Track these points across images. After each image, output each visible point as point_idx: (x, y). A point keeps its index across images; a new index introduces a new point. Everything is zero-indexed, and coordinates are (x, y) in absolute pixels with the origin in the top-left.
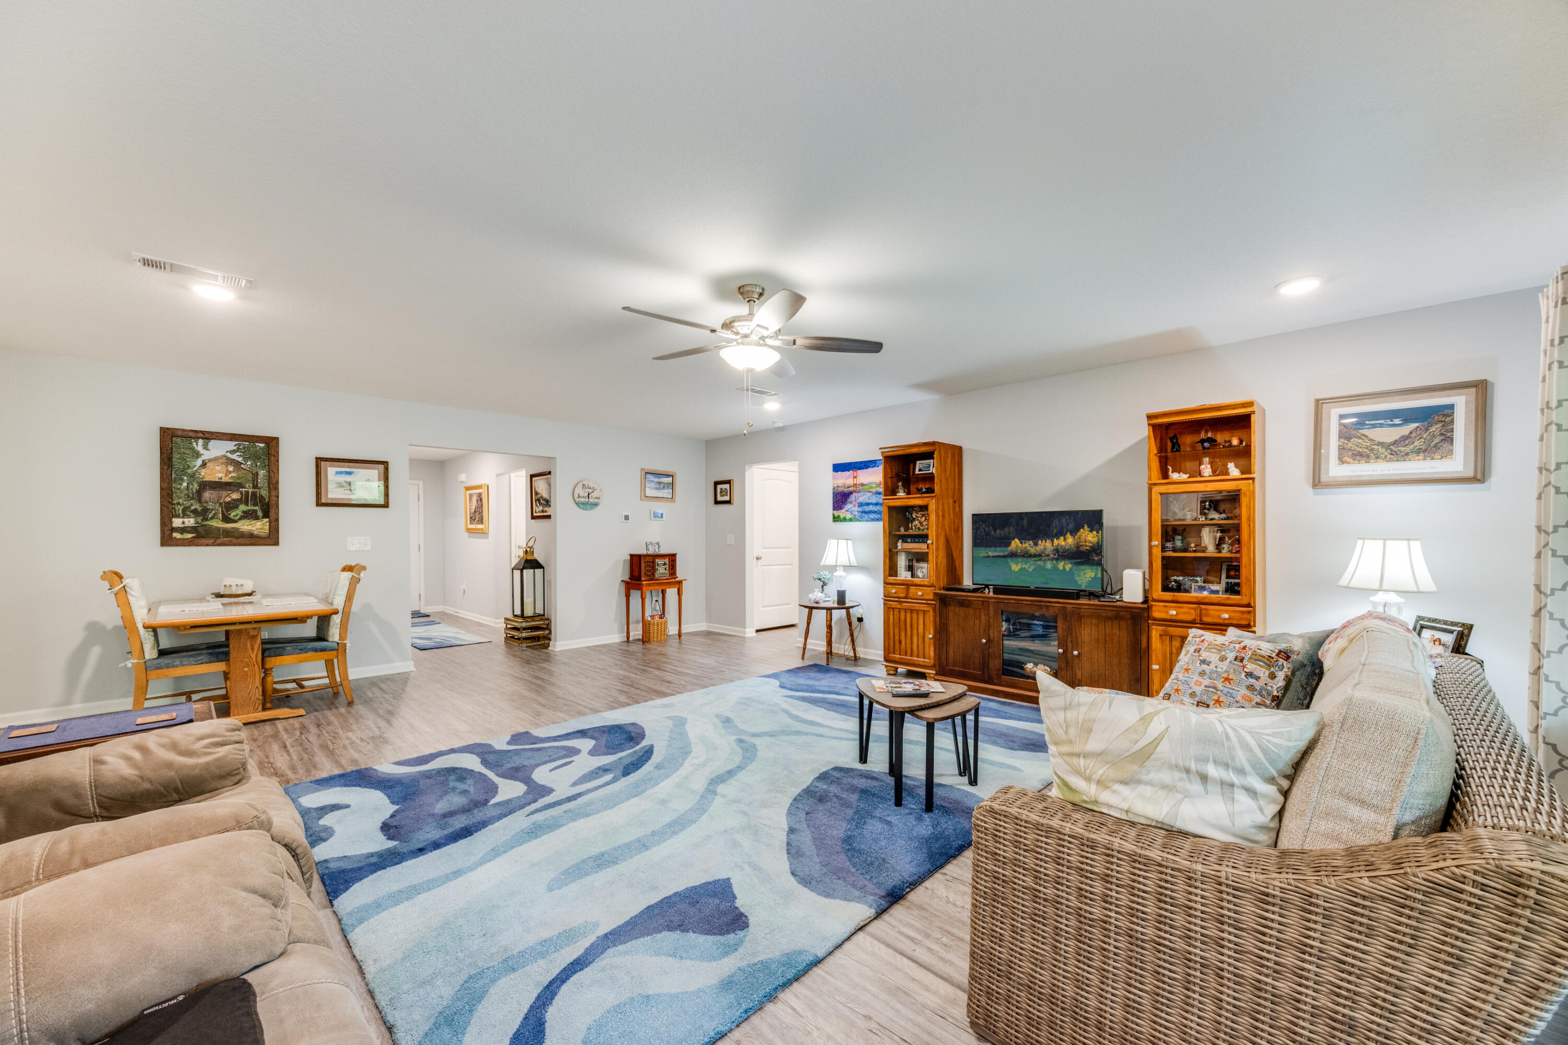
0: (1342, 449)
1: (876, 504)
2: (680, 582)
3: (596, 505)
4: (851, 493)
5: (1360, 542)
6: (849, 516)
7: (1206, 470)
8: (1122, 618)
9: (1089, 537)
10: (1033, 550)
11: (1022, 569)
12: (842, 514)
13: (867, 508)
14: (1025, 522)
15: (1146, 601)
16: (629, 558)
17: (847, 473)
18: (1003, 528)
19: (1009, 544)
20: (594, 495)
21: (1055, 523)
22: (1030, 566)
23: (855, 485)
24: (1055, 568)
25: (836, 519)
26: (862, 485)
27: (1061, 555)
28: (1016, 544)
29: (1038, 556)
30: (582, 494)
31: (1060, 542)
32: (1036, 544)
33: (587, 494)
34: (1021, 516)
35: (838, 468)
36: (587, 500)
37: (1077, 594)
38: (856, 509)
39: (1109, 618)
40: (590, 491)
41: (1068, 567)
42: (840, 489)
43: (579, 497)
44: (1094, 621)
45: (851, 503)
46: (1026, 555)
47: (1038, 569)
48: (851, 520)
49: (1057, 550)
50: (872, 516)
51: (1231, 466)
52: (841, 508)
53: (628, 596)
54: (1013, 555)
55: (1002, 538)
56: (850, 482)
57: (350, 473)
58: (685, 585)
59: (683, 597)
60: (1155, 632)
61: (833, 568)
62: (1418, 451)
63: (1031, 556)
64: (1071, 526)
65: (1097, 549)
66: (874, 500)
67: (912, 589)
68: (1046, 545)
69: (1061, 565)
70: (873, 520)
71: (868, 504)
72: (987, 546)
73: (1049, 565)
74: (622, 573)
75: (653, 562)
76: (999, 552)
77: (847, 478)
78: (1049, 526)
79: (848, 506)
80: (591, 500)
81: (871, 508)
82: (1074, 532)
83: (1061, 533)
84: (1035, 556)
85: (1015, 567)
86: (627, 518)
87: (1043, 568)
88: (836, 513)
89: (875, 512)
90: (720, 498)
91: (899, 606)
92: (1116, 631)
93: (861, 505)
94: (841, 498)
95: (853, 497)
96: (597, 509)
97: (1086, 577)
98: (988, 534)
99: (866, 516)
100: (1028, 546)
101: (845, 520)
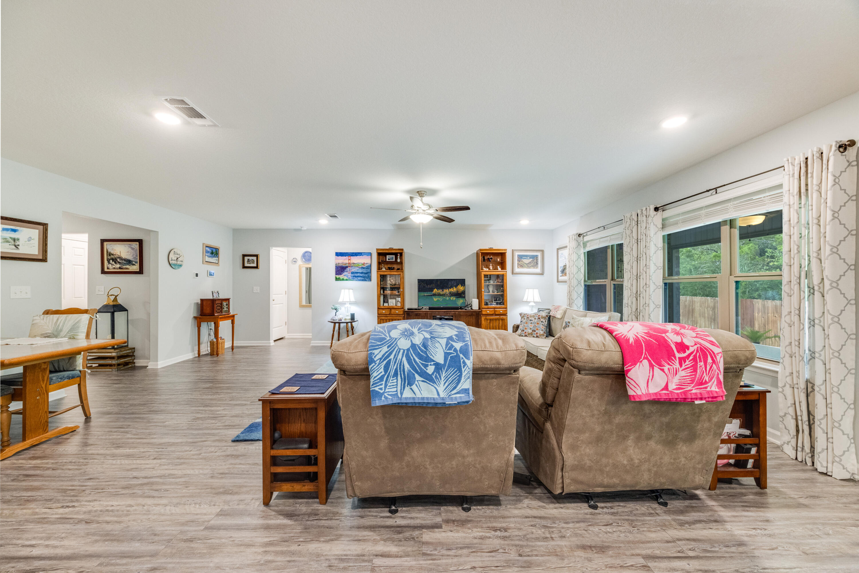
0: (518, 264)
1: (362, 273)
2: (233, 316)
3: (181, 266)
4: (347, 267)
5: (527, 290)
6: (345, 278)
7: (491, 267)
8: (474, 315)
9: (461, 288)
10: (442, 293)
11: (438, 300)
12: (341, 277)
13: (356, 275)
14: (439, 283)
15: (479, 309)
16: (199, 302)
17: (344, 257)
18: (430, 285)
19: (433, 291)
20: (180, 259)
21: (450, 283)
22: (441, 299)
23: (349, 263)
24: (450, 299)
25: (337, 279)
26: (354, 264)
27: (452, 294)
28: (435, 291)
29: (444, 295)
30: (173, 259)
31: (451, 290)
32: (443, 291)
33: (176, 258)
34: (437, 280)
35: (338, 254)
36: (176, 262)
37: (457, 308)
38: (350, 275)
39: (469, 315)
40: (178, 256)
41: (454, 299)
42: (340, 265)
43: (172, 260)
44: (465, 317)
45: (347, 272)
46: (439, 295)
47: (444, 300)
48: (347, 280)
49: (450, 293)
50: (359, 278)
51: (498, 267)
52: (341, 274)
53: (199, 327)
54: (434, 295)
55: (430, 288)
56: (347, 261)
57: (14, 231)
58: (236, 318)
59: (235, 325)
60: (483, 318)
61: (343, 303)
62: (532, 266)
63: (441, 295)
64: (455, 284)
65: (464, 292)
66: (360, 271)
67: (393, 311)
68: (447, 291)
69: (452, 298)
70: (360, 280)
71: (357, 273)
72: (424, 292)
73: (448, 298)
74: (192, 312)
75: (221, 304)
76: (429, 294)
77: (344, 260)
78: (447, 284)
79: (345, 273)
80: (178, 263)
81: (359, 274)
82: (456, 286)
83: (452, 287)
84: (443, 295)
85: (435, 299)
86: (197, 275)
87: (446, 299)
88: (338, 276)
89: (361, 277)
90: (246, 265)
91: (386, 318)
92: (471, 319)
93: (352, 273)
94: (340, 270)
95: (348, 269)
96: (181, 269)
97: (460, 302)
98: (424, 287)
99: (356, 278)
100: (440, 291)
101: (343, 280)
